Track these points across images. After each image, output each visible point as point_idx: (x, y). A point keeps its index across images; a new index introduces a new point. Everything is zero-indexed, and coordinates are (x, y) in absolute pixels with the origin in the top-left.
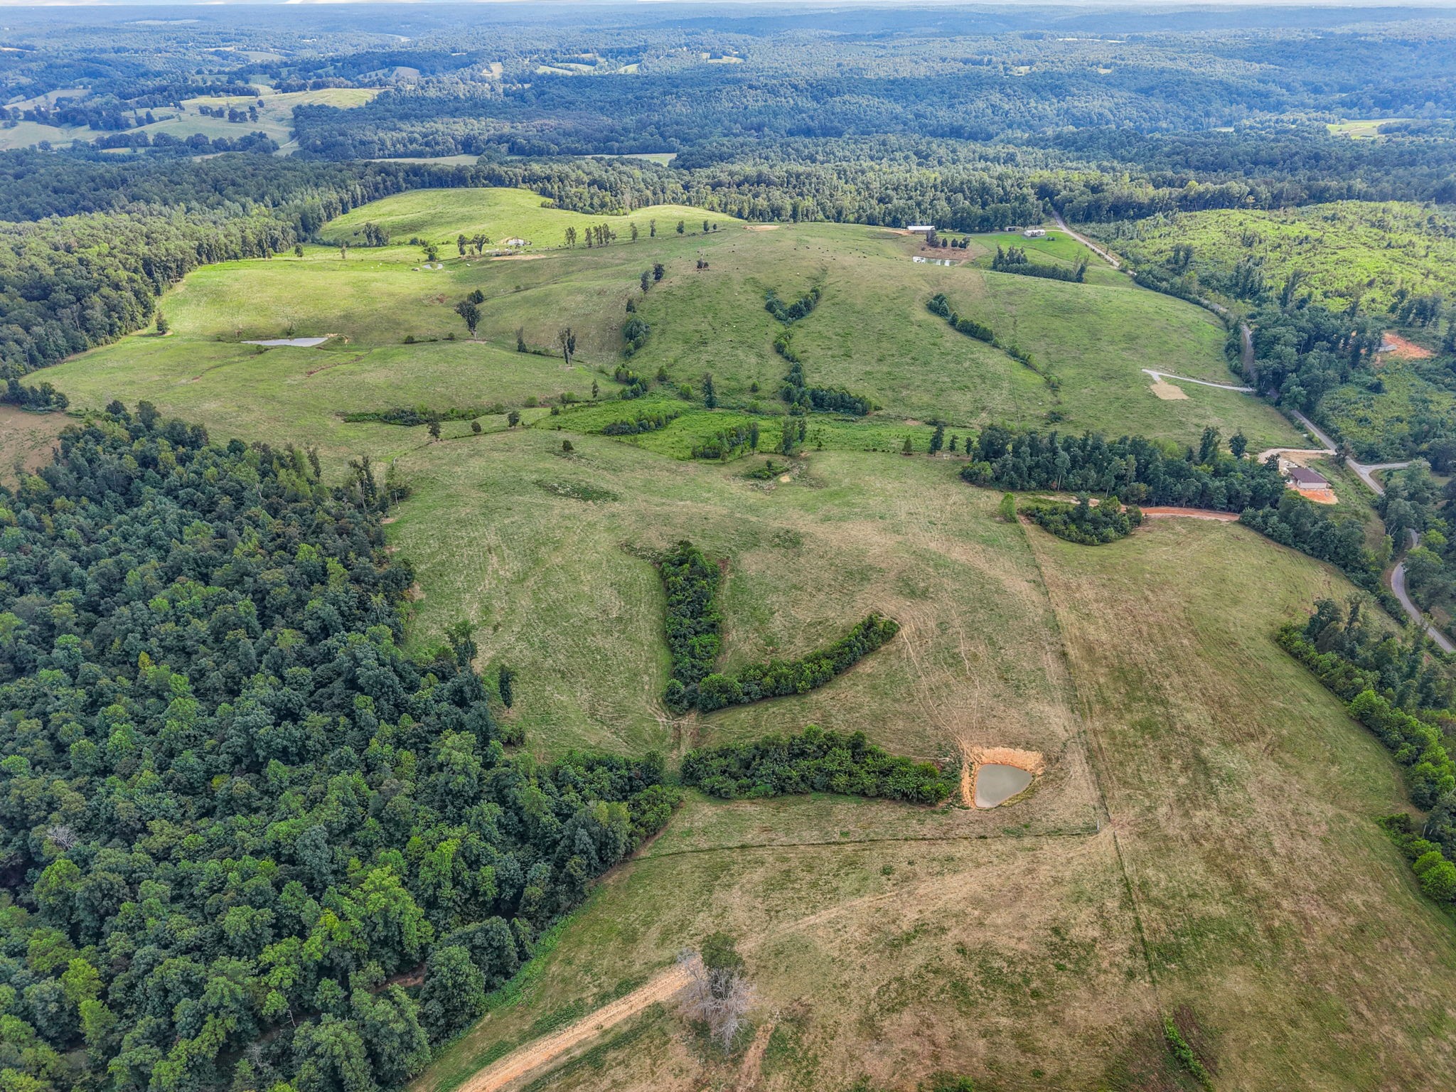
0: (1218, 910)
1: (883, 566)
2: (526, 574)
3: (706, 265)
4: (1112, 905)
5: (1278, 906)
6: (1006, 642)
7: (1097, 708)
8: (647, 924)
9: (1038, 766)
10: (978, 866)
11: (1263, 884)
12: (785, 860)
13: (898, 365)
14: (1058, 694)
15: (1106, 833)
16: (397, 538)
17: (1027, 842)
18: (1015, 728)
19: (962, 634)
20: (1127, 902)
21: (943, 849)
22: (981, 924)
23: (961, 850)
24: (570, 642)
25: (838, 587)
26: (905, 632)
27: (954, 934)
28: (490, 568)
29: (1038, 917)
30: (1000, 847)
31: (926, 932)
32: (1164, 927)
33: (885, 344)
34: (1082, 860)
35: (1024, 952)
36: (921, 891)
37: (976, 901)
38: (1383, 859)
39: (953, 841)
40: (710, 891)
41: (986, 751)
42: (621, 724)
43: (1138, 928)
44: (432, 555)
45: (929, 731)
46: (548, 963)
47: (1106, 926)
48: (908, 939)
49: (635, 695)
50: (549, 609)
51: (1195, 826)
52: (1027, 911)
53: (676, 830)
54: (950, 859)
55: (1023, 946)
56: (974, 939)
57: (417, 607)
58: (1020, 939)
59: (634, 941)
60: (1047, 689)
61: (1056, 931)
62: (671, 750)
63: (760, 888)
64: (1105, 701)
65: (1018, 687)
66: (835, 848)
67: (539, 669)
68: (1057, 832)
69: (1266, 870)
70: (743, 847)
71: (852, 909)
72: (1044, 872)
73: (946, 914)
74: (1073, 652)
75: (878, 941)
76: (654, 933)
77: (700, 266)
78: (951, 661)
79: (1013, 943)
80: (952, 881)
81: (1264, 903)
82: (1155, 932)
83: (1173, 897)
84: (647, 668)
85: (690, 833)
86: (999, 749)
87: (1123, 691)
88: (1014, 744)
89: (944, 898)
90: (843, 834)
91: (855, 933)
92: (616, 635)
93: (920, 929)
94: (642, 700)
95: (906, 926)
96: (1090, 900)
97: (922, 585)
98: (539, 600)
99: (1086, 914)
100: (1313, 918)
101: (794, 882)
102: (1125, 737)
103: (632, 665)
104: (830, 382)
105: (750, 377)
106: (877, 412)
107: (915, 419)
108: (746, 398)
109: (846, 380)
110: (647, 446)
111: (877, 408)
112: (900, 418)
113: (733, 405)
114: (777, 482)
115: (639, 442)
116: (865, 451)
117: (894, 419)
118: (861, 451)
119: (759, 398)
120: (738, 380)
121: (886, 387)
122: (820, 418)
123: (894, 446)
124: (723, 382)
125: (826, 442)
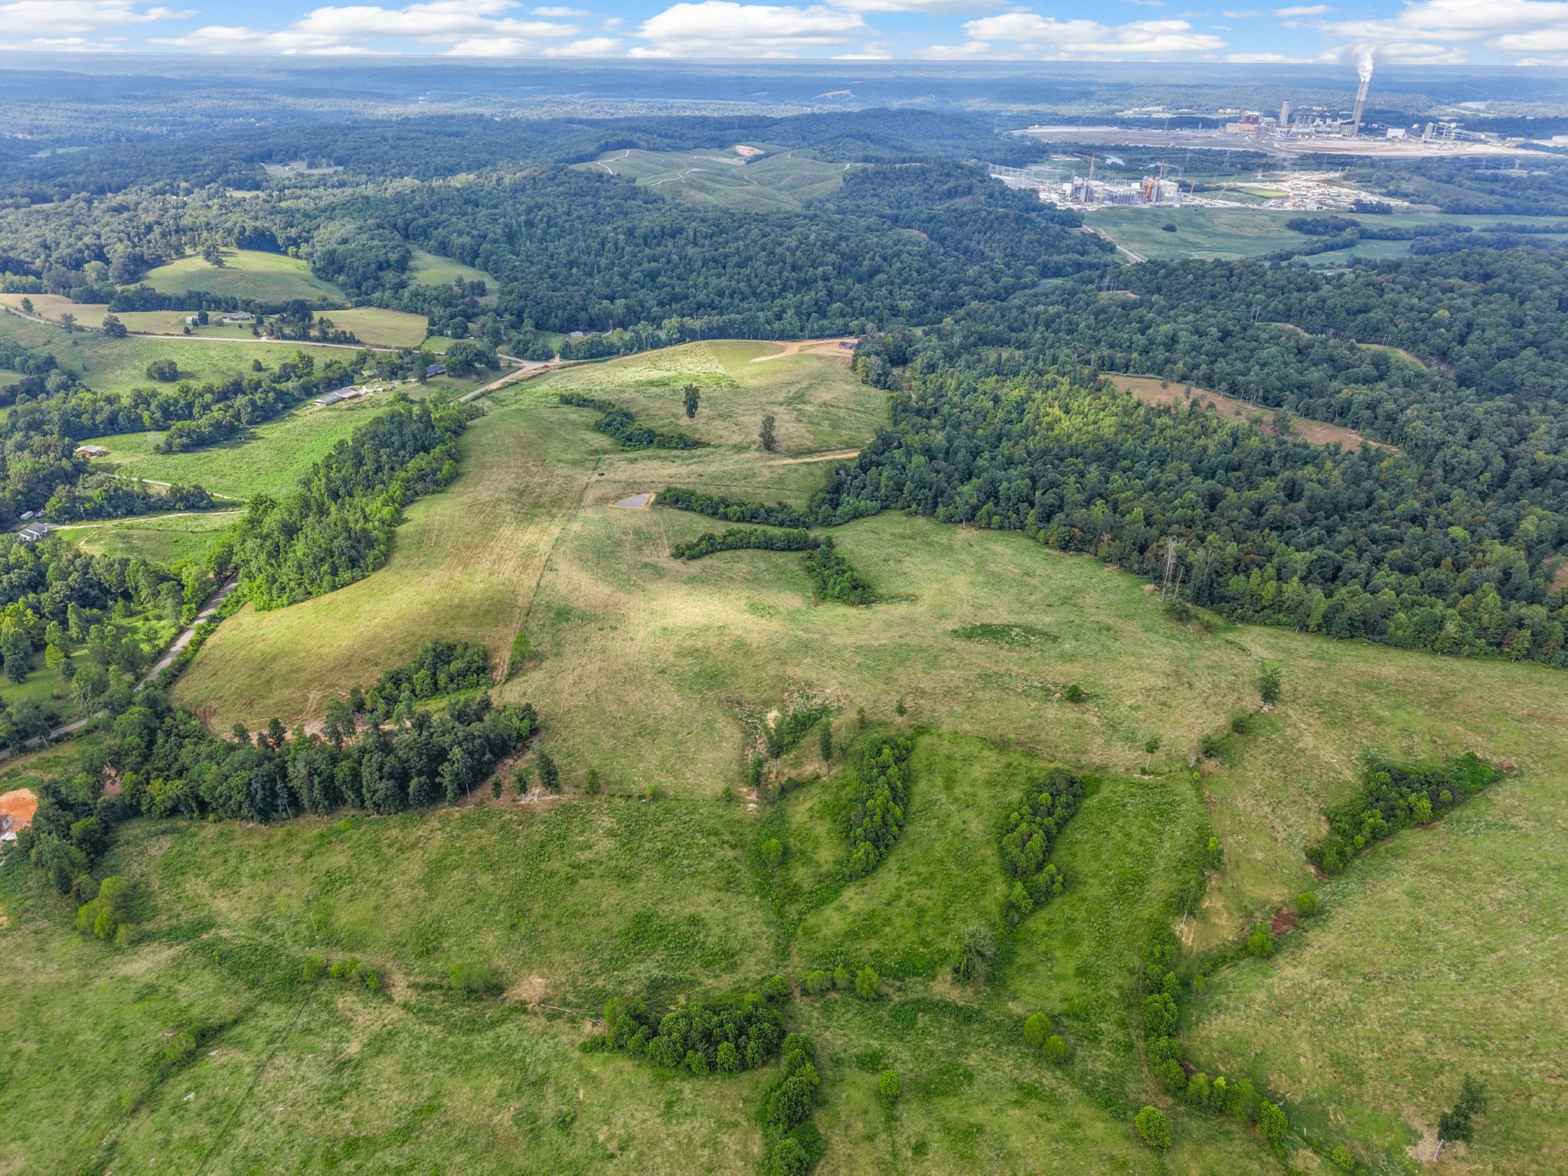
104: (700, 1128)
105: (920, 1149)
106: (597, 1031)
107: (522, 1008)
108: (903, 1060)
109: (653, 1143)
110: (986, 753)
111: (594, 1046)
112: (553, 1009)
113: (923, 1020)
114: (783, 709)
115: (1004, 761)
116: (657, 796)
117: (565, 1003)
118: (664, 795)
119: (872, 1062)
120: (947, 1130)
121: (552, 1134)
122: (727, 981)
123: (607, 822)
124: (980, 1115)
125: (717, 833)
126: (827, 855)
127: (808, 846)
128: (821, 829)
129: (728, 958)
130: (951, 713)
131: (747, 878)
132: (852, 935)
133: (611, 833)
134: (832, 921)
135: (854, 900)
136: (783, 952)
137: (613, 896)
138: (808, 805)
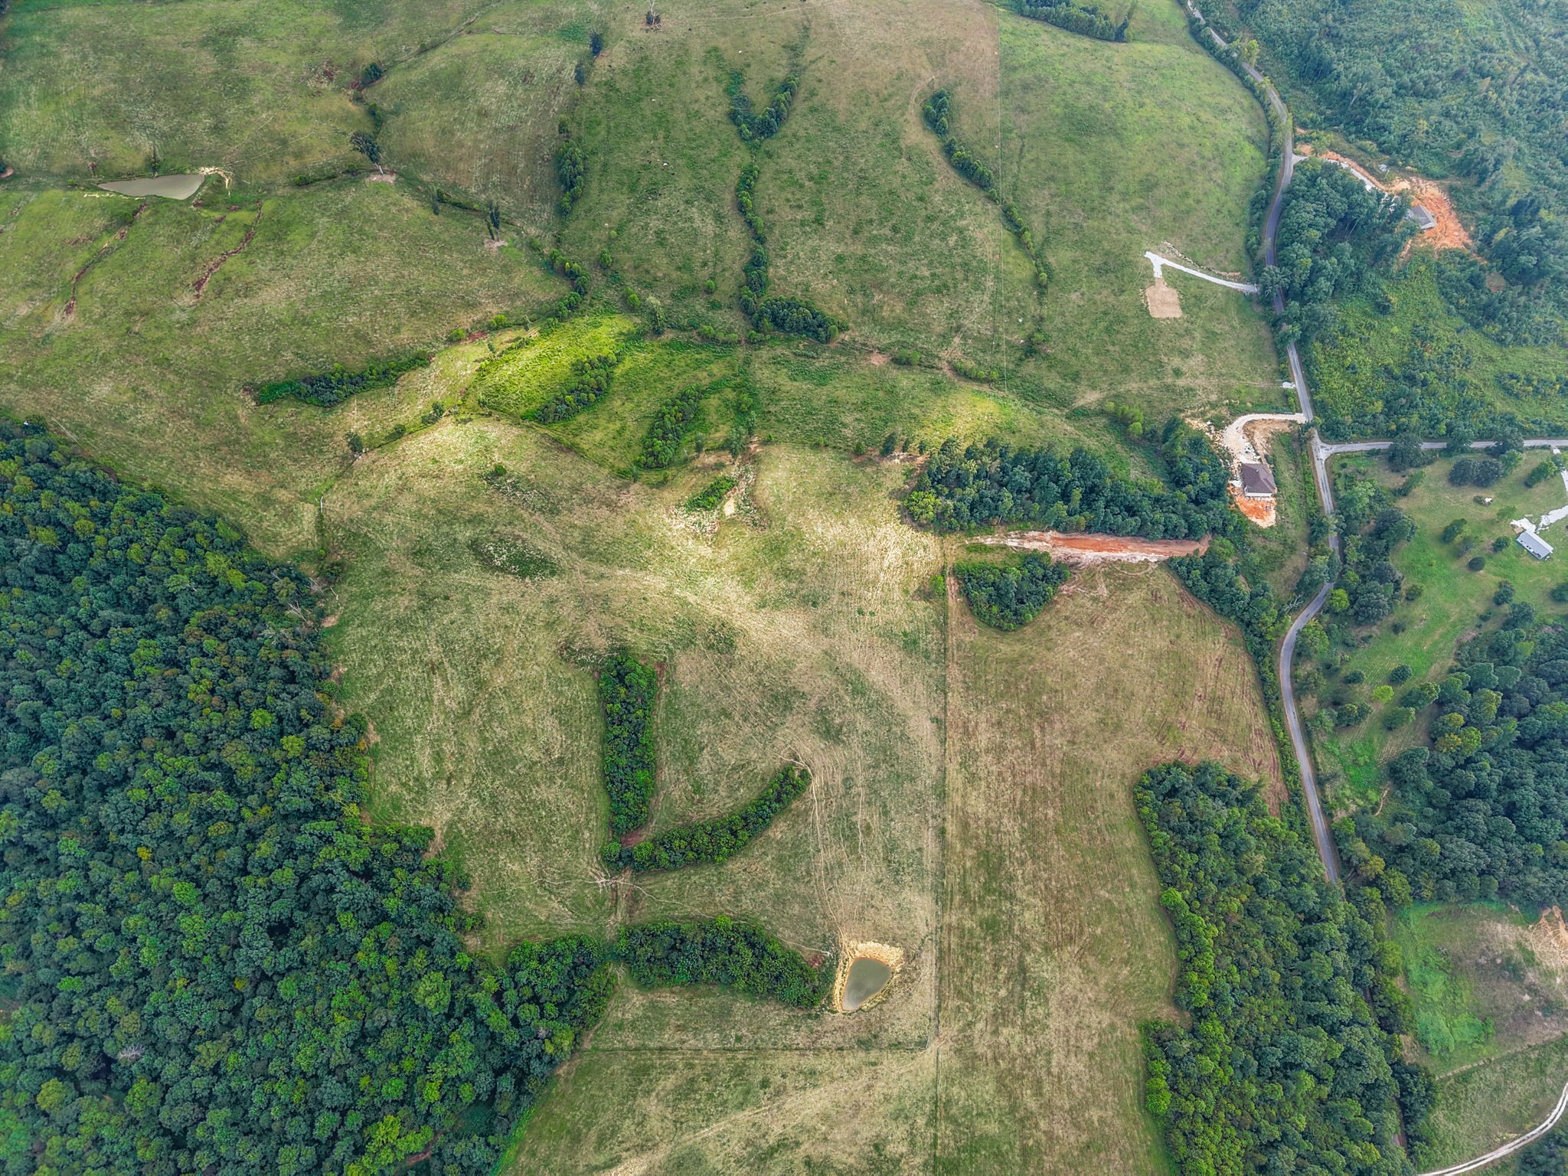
0: (992, 1128)
1: (806, 689)
2: (470, 704)
3: (658, 20)
4: (921, 1121)
5: (1037, 1125)
6: (897, 812)
7: (957, 898)
8: (589, 1125)
9: (898, 962)
10: (832, 1080)
11: (1032, 1104)
12: (691, 1066)
13: (874, 241)
14: (929, 881)
15: (933, 1046)
16: (342, 652)
17: (874, 1054)
18: (886, 921)
19: (862, 799)
20: (932, 1121)
21: (810, 1061)
22: (825, 1139)
23: (821, 1063)
24: (518, 797)
25: (763, 717)
26: (816, 784)
27: (806, 1148)
28: (435, 697)
29: (867, 1133)
30: (852, 1061)
31: (785, 1146)
32: (952, 1144)
33: (864, 200)
34: (909, 1077)
35: (851, 1166)
36: (787, 1107)
37: (825, 1117)
38: (1129, 1069)
39: (818, 1052)
40: (635, 1097)
41: (861, 946)
42: (566, 892)
43: (934, 1145)
44: (380, 677)
45: (819, 920)
46: (518, 1152)
47: (912, 1143)
48: (772, 1151)
49: (577, 857)
50: (496, 752)
51: (999, 1044)
52: (858, 1128)
53: (611, 1020)
54: (813, 1073)
55: (851, 1160)
56: (818, 1152)
57: (374, 753)
58: (850, 1154)
59: (579, 1141)
60: (921, 873)
61: (876, 1147)
62: (610, 915)
63: (670, 1097)
64: (965, 893)
65: (897, 872)
66: (729, 1055)
67: (492, 833)
68: (896, 1045)
69: (1038, 1093)
70: (661, 1049)
71: (735, 1123)
72: (880, 1087)
73: (802, 1128)
74: (952, 828)
75: (751, 1155)
76: (593, 1135)
77: (649, 22)
78: (848, 833)
79: (844, 1158)
80: (812, 1095)
81: (1027, 1124)
82: (945, 1147)
83: (965, 1116)
84: (588, 821)
85: (620, 1026)
86: (871, 944)
87: (982, 879)
88: (882, 940)
89: (803, 1113)
90: (739, 1039)
91: (736, 1148)
92: (559, 781)
93: (783, 1145)
94: (584, 860)
95: (772, 1140)
96: (907, 1117)
97: (838, 721)
98: (485, 740)
99: (900, 1131)
100: (1058, 1137)
101: (696, 1092)
102: (972, 936)
103: (574, 820)
104: (795, 279)
105: (705, 264)
106: (842, 336)
107: (881, 351)
108: (699, 305)
109: (814, 274)
110: (586, 447)
111: (843, 328)
112: (866, 349)
113: (684, 322)
114: (722, 514)
115: (577, 440)
116: (816, 446)
117: (859, 350)
118: (812, 447)
119: (714, 306)
120: (691, 270)
121: (857, 287)
122: (779, 351)
123: (847, 432)
124: (675, 275)
125: (778, 421)
126: (713, 402)
127: (723, 409)
128: (713, 417)
129: (776, 361)
130: (596, 482)
131: (762, 396)
132: (710, 362)
133: (845, 426)
134: (718, 369)
135: (703, 378)
136: (747, 362)
137: (841, 394)
138: (718, 435)
